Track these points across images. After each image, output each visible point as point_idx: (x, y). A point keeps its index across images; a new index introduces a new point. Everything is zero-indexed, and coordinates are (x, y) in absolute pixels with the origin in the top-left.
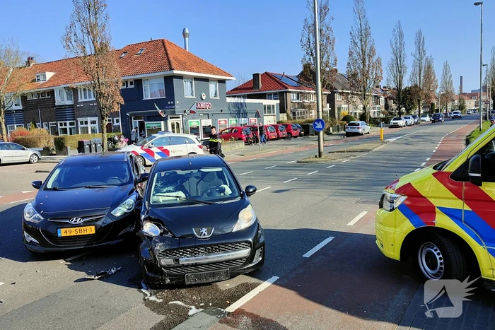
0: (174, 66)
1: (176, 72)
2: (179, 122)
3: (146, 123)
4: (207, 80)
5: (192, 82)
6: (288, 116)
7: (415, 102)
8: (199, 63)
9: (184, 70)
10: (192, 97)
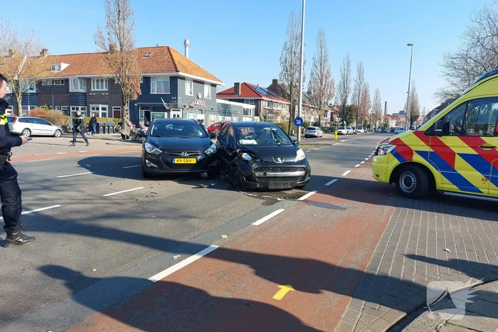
0: (179, 68)
1: (181, 74)
2: (180, 114)
3: (151, 113)
4: (202, 83)
5: (191, 83)
6: (260, 119)
7: (354, 117)
8: (197, 69)
9: (187, 73)
10: (190, 95)
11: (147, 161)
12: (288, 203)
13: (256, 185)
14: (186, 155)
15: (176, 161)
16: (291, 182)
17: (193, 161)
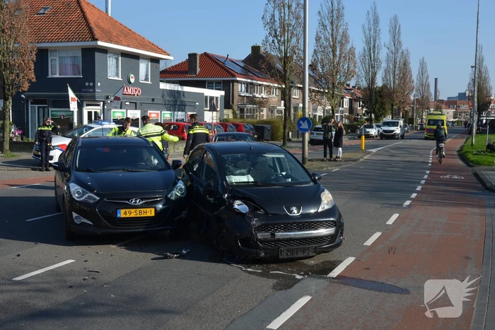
0: (97, 33)
1: (100, 43)
2: (99, 111)
3: (50, 110)
4: (136, 57)
5: (117, 60)
6: (234, 113)
7: (388, 106)
8: (126, 35)
9: (110, 41)
10: (116, 78)
11: (75, 215)
12: (314, 283)
13: (258, 254)
14: (139, 202)
15: (122, 213)
16: (314, 246)
17: (150, 212)
